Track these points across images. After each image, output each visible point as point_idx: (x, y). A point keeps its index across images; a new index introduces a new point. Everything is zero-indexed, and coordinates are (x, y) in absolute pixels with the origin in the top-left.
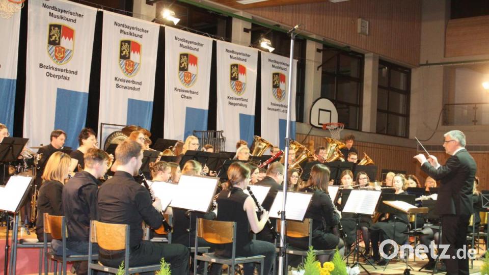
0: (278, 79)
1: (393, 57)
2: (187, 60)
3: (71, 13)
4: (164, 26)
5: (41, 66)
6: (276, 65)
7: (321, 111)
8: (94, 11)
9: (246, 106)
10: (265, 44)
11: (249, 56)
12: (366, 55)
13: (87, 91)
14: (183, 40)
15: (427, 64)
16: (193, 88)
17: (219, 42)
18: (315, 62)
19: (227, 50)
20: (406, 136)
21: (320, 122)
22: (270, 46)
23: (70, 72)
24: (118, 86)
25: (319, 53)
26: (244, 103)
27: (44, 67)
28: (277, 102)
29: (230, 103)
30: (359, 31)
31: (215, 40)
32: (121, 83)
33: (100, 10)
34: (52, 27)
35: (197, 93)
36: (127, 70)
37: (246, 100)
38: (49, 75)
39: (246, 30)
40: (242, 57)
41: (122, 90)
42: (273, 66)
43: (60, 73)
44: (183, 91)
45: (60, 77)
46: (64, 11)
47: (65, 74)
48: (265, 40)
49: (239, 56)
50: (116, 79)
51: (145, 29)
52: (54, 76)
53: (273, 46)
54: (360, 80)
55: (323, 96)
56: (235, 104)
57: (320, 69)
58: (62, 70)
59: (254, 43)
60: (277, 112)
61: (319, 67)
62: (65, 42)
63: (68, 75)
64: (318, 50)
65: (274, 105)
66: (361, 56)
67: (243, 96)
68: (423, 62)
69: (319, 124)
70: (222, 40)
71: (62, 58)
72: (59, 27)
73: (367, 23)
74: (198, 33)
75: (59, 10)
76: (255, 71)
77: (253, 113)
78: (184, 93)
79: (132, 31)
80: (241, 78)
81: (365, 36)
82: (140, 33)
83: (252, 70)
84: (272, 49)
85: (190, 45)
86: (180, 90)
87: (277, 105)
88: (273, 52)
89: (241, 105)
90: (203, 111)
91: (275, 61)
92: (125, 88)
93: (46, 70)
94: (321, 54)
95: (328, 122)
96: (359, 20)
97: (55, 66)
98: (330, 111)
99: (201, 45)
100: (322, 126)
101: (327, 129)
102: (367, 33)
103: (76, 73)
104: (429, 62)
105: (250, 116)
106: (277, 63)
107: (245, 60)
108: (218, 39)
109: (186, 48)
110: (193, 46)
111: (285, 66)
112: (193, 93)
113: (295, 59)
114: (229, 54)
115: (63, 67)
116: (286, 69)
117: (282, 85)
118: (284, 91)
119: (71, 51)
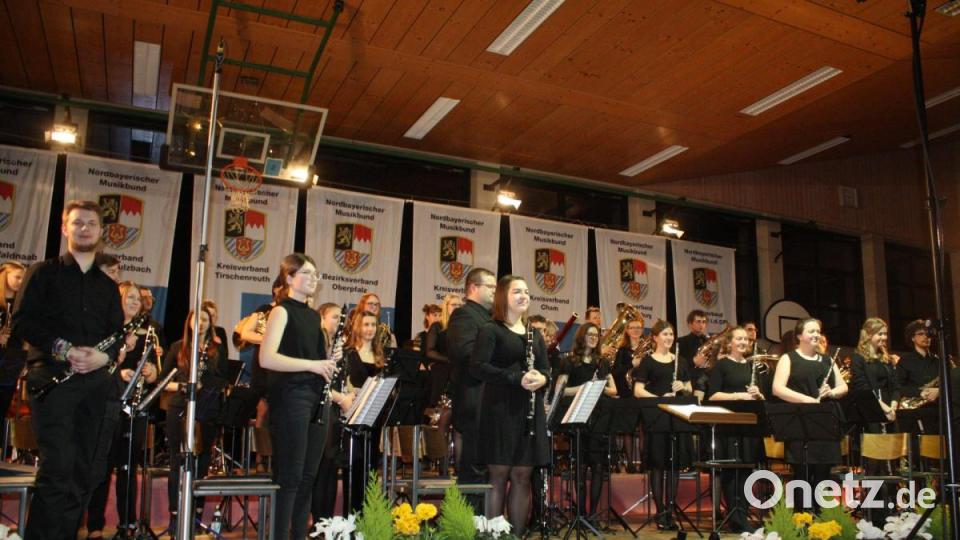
0: (703, 277)
2: (547, 259)
3: (367, 209)
4: (508, 214)
5: (326, 277)
6: (698, 257)
7: (782, 320)
8: (402, 202)
9: (650, 316)
10: (670, 226)
11: (650, 247)
12: (863, 238)
13: (393, 306)
14: (540, 231)
16: (559, 295)
17: (598, 230)
18: (770, 250)
19: (612, 242)
22: (676, 228)
23: (368, 282)
25: (775, 238)
26: (646, 312)
27: (329, 278)
31: (592, 228)
33: (408, 201)
34: (340, 227)
35: (567, 302)
36: (452, 275)
37: (651, 308)
38: (339, 287)
39: (646, 213)
40: (639, 249)
42: (693, 259)
43: (352, 285)
44: (544, 299)
45: (351, 290)
46: (357, 207)
47: (360, 285)
48: (668, 221)
49: (633, 248)
50: (436, 288)
51: (477, 220)
52: (344, 289)
53: (680, 228)
55: (787, 298)
57: (780, 260)
58: (355, 281)
59: (658, 231)
61: (777, 258)
62: (358, 245)
63: (365, 286)
64: (774, 235)
66: (854, 240)
67: (645, 302)
70: (603, 227)
71: (355, 265)
72: (350, 226)
73: (855, 191)
74: (564, 221)
75: (350, 206)
76: (662, 268)
78: (546, 303)
79: (458, 224)
80: (639, 277)
81: (854, 211)
82: (470, 226)
83: (657, 268)
84: (680, 234)
85: (551, 237)
86: (538, 299)
88: (684, 237)
91: (696, 253)
93: (332, 282)
94: (779, 241)
96: (841, 189)
97: (346, 275)
99: (570, 236)
102: (856, 203)
103: (376, 283)
106: (700, 254)
107: (645, 253)
108: (597, 226)
109: (544, 241)
110: (556, 238)
111: (714, 259)
112: (561, 301)
113: (731, 247)
114: (616, 247)
115: (358, 276)
116: (715, 263)
117: (711, 286)
118: (716, 294)
119: (368, 256)
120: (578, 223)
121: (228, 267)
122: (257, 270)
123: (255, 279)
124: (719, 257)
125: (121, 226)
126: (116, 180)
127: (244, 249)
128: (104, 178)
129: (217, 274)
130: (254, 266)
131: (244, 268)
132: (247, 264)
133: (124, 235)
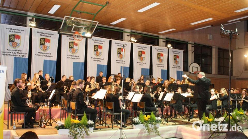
0: (176, 57)
1: (224, 47)
2: (141, 53)
3: (101, 41)
4: (132, 43)
5: (92, 58)
7: (193, 68)
8: (109, 40)
9: (164, 67)
10: (169, 46)
11: (164, 50)
12: (213, 47)
13: (107, 65)
14: (140, 47)
15: (238, 49)
17: (153, 46)
18: (191, 50)
20: (232, 75)
21: (193, 71)
22: (171, 46)
23: (101, 59)
24: (117, 62)
25: (192, 48)
26: (163, 66)
27: (93, 58)
28: (176, 65)
29: (157, 66)
30: (209, 39)
31: (151, 46)
32: (118, 62)
33: (110, 39)
34: (95, 46)
36: (120, 57)
37: (164, 65)
38: (95, 60)
39: (163, 42)
40: (162, 51)
41: (118, 64)
43: (98, 60)
44: (140, 63)
45: (98, 61)
46: (99, 41)
47: (99, 60)
48: (169, 44)
49: (160, 50)
50: (116, 60)
51: (126, 44)
52: (96, 61)
54: (211, 56)
55: (195, 62)
56: (159, 66)
57: (193, 53)
59: (166, 46)
60: (176, 68)
62: (99, 50)
63: (101, 60)
65: (174, 66)
66: (211, 47)
67: (162, 63)
68: (237, 48)
69: (193, 72)
70: (154, 45)
71: (98, 55)
72: (97, 46)
73: (212, 36)
74: (145, 44)
75: (97, 41)
76: (167, 55)
77: (166, 69)
79: (121, 45)
80: (162, 58)
81: (211, 41)
83: (166, 55)
85: (142, 48)
87: (176, 66)
88: (172, 48)
89: (162, 66)
90: (148, 69)
91: (174, 51)
92: (120, 63)
93: (94, 59)
94: (193, 48)
95: (197, 71)
96: (209, 35)
97: (96, 57)
98: (197, 67)
99: (146, 48)
100: (194, 73)
101: (196, 74)
102: (212, 39)
103: (103, 59)
104: (239, 48)
105: (165, 70)
106: (175, 52)
107: (163, 52)
108: (152, 45)
109: (141, 49)
110: (143, 48)
111: (179, 53)
112: (144, 63)
113: (182, 50)
114: (157, 50)
115: (99, 58)
116: (179, 54)
117: (177, 59)
118: (179, 61)
119: (101, 53)
120: (148, 45)
121: (70, 56)
122: (77, 56)
123: (76, 58)
124: (180, 52)
125: (45, 46)
126: (44, 35)
127: (74, 51)
128: (41, 34)
129: (68, 57)
130: (76, 55)
131: (73, 56)
132: (74, 55)
133: (46, 48)
